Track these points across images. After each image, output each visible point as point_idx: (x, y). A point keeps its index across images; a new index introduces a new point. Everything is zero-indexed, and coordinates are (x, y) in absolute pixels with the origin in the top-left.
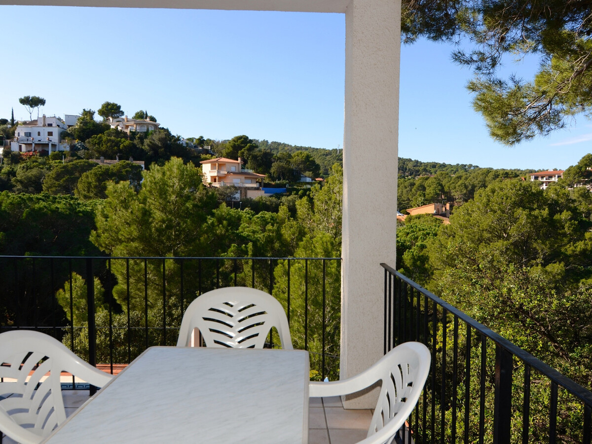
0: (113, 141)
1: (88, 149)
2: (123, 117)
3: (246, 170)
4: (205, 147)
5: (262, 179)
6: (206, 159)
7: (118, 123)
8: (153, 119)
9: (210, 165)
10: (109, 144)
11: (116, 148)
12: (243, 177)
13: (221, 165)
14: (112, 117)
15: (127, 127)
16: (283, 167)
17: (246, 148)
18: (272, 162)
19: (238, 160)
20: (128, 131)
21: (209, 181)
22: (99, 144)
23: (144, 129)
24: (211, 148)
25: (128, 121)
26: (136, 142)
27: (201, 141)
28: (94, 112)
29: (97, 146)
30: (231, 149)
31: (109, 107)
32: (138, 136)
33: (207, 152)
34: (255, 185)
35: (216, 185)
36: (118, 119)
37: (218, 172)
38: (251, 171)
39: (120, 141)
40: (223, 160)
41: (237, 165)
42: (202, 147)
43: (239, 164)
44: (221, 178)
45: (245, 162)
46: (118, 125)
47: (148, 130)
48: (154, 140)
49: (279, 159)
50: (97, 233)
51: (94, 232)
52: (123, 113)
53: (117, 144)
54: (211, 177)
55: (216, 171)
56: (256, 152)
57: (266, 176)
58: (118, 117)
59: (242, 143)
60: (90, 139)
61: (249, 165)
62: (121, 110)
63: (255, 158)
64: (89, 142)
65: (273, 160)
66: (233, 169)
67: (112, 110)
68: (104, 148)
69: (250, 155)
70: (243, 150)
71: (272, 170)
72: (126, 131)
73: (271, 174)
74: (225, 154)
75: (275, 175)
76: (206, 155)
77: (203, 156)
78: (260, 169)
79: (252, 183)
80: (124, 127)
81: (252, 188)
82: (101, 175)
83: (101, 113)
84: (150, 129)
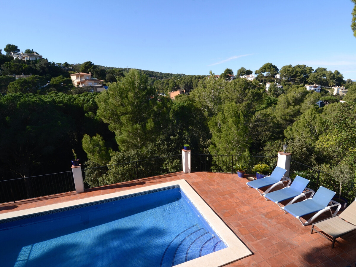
0: (18, 65)
1: (4, 70)
2: (19, 52)
3: (94, 78)
4: (69, 67)
5: (102, 82)
6: (71, 74)
7: (18, 56)
8: (37, 53)
9: (75, 76)
10: (16, 67)
11: (20, 69)
12: (93, 82)
13: (81, 76)
14: (13, 53)
15: (24, 58)
16: (111, 76)
17: (92, 68)
18: (106, 74)
19: (89, 74)
20: (25, 60)
21: (76, 84)
22: (10, 67)
23: (34, 59)
24: (73, 68)
25: (23, 55)
26: (31, 65)
27: (66, 64)
28: (1, 50)
29: (9, 68)
30: (84, 68)
31: (11, 47)
32: (32, 62)
33: (71, 70)
34: (100, 85)
35: (81, 86)
36: (17, 54)
37: (80, 80)
38: (96, 79)
39: (22, 65)
40: (82, 73)
41: (89, 76)
42: (68, 67)
43: (90, 75)
44: (82, 83)
45: (92, 74)
46: (18, 57)
47: (36, 59)
48: (41, 64)
49: (109, 72)
52: (19, 50)
53: (21, 67)
54: (77, 82)
55: (79, 79)
56: (96, 69)
57: (104, 81)
58: (17, 52)
59: (89, 65)
60: (4, 65)
61: (94, 75)
62: (18, 48)
63: (97, 72)
64: (3, 66)
65: (106, 73)
66: (87, 78)
67: (11, 48)
68: (13, 69)
69: (94, 71)
70: (90, 69)
71: (107, 78)
72: (24, 60)
73: (106, 80)
74: (81, 71)
75: (108, 80)
76: (71, 71)
77: (70, 72)
78: (100, 78)
79: (97, 84)
80: (22, 58)
81: (99, 86)
82: (22, 83)
83: (5, 50)
84: (37, 58)
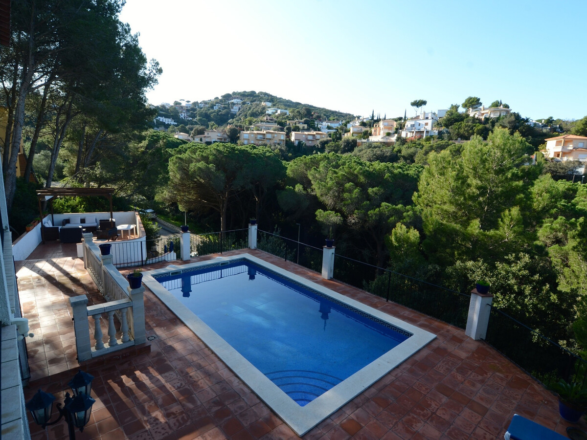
0: (469, 126)
1: (450, 133)
2: (481, 107)
4: (554, 126)
6: (551, 137)
7: (475, 112)
8: (507, 106)
9: (555, 141)
10: (466, 129)
11: (471, 131)
13: (567, 142)
14: (472, 108)
15: (483, 114)
20: (483, 118)
21: (552, 156)
23: (497, 115)
24: (560, 127)
25: (484, 110)
26: (488, 125)
27: (550, 121)
28: (459, 106)
29: (457, 130)
31: (471, 100)
32: (491, 120)
33: (554, 130)
35: (559, 159)
36: (476, 109)
37: (563, 148)
39: (475, 126)
40: (571, 137)
41: (585, 141)
42: (551, 126)
44: (565, 153)
46: (476, 114)
47: (500, 115)
48: (504, 123)
50: (418, 194)
51: (416, 194)
52: (481, 104)
53: (473, 128)
54: (555, 153)
55: (561, 147)
58: (477, 108)
60: (453, 126)
62: (480, 102)
64: (452, 128)
66: (581, 145)
67: (473, 103)
68: (462, 131)
72: (481, 117)
74: (574, 132)
76: (553, 133)
80: (480, 115)
83: (465, 106)
84: (502, 115)
